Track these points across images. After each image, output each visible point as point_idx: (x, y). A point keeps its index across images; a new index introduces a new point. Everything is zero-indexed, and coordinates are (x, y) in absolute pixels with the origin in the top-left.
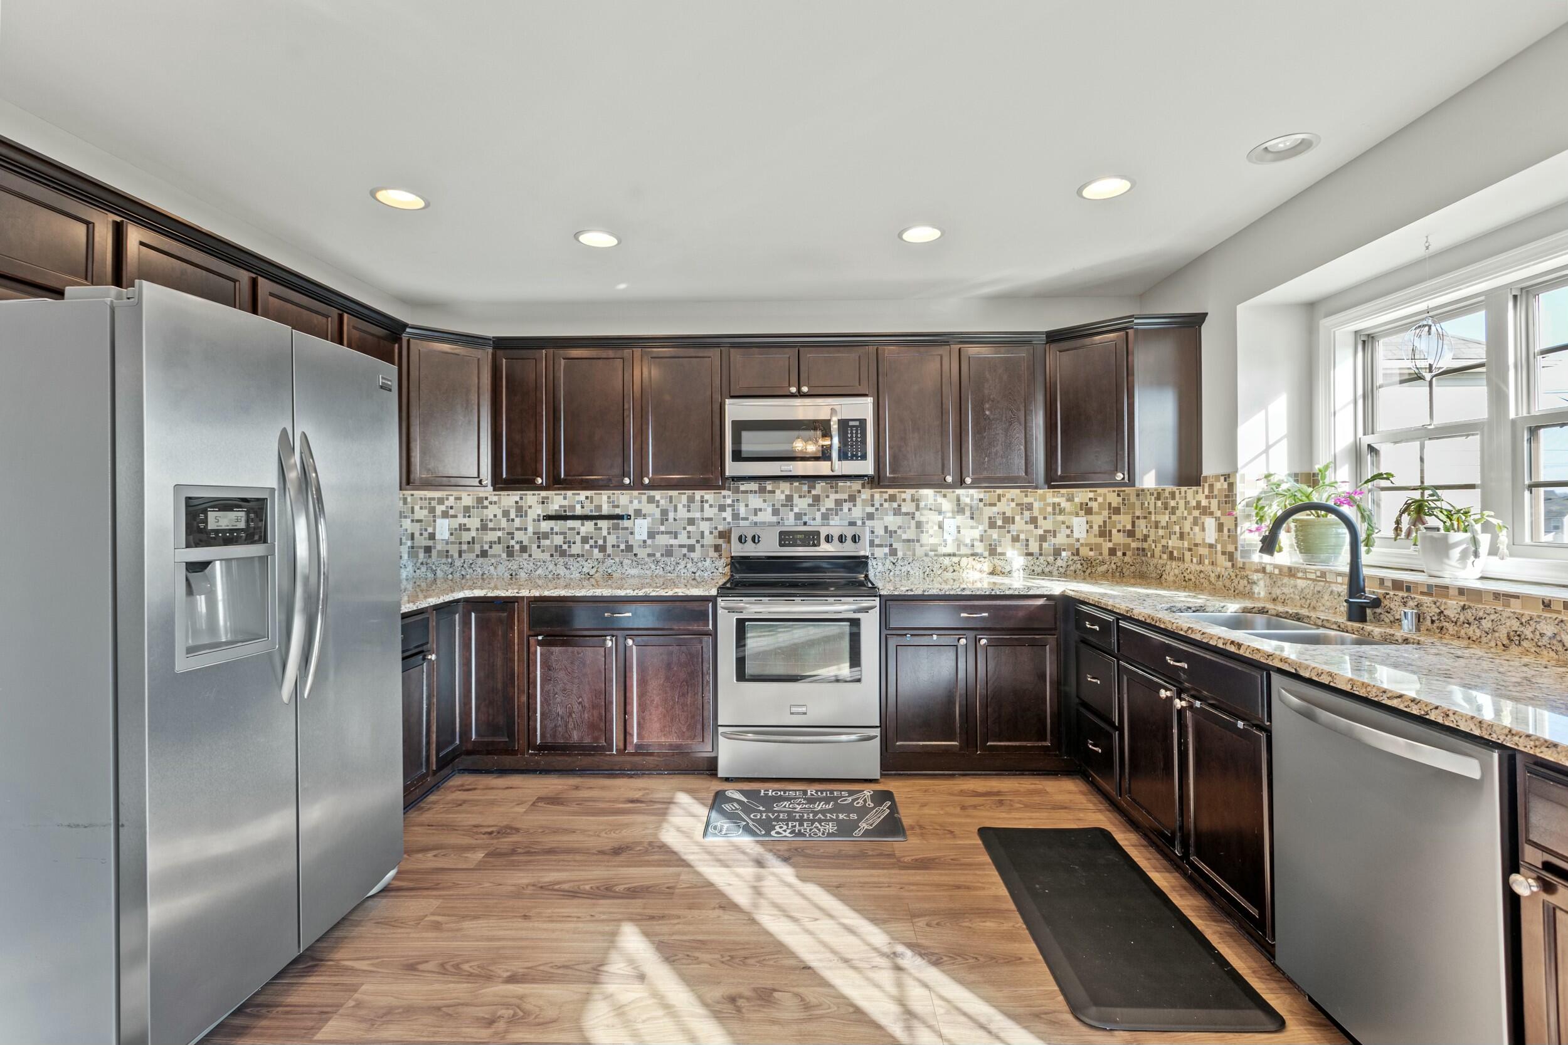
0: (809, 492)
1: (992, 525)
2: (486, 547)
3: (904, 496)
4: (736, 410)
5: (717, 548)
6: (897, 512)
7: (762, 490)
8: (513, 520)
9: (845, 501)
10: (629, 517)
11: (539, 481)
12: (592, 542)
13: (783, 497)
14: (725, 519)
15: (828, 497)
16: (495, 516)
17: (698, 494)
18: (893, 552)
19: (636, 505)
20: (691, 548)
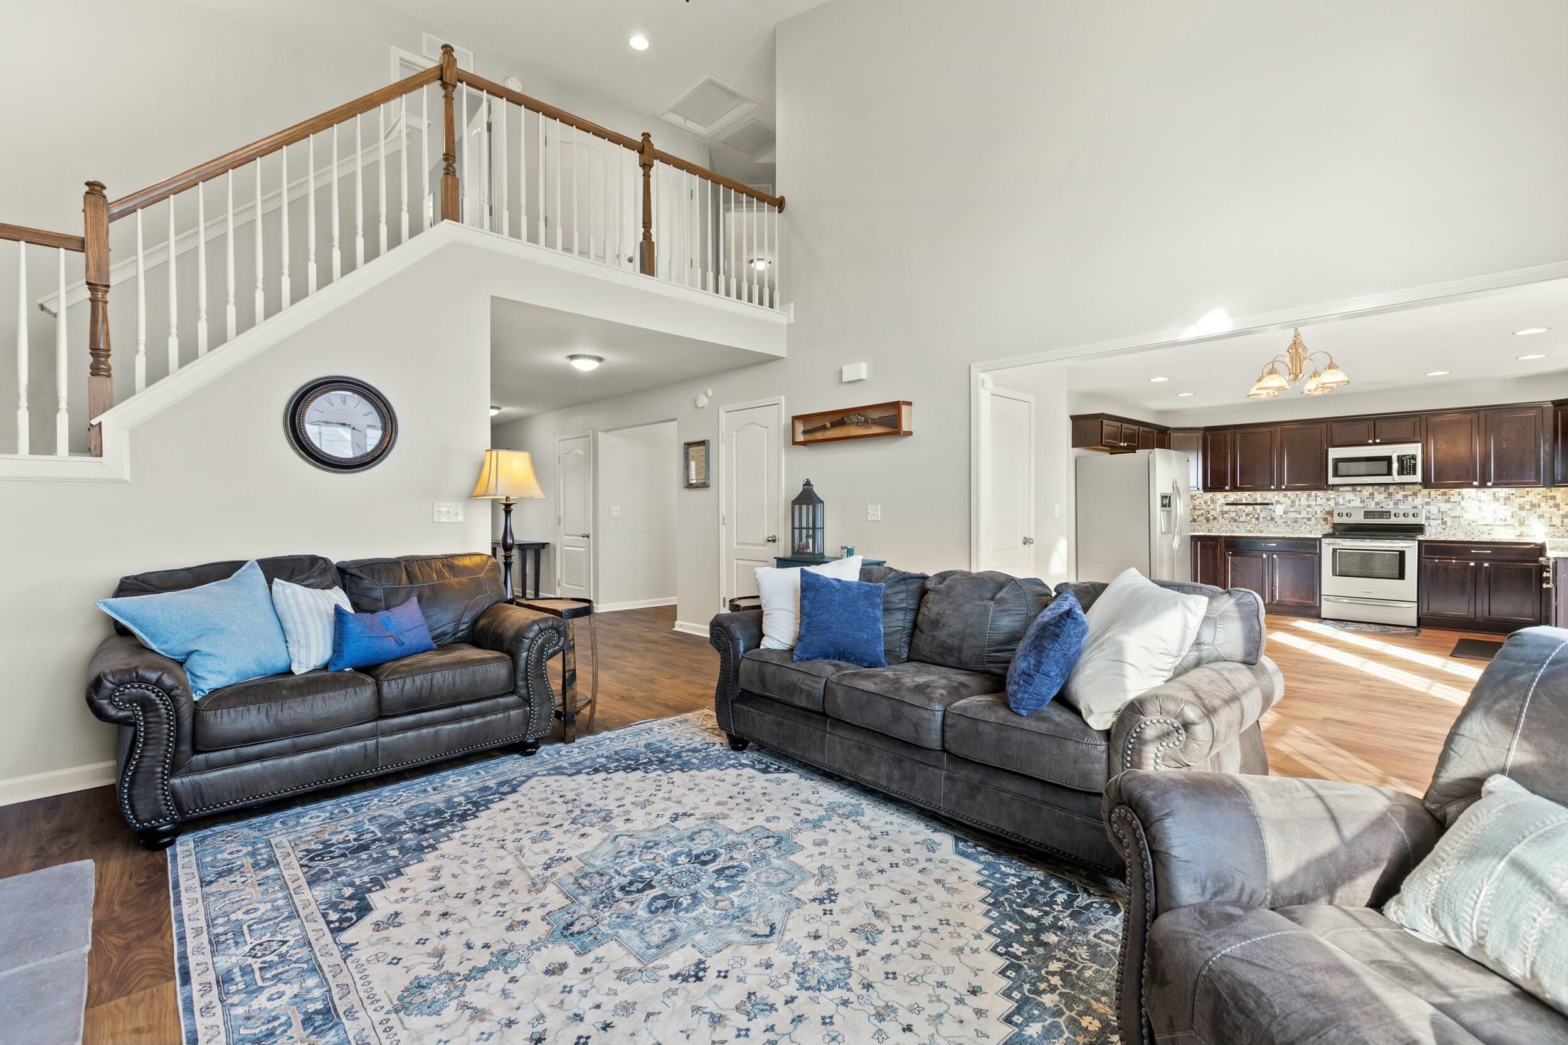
0: (1385, 491)
2: (1196, 517)
4: (1334, 453)
5: (1325, 519)
6: (1448, 501)
7: (1354, 490)
8: (1209, 506)
9: (1411, 496)
10: (1272, 504)
11: (1227, 488)
12: (1251, 516)
13: (1368, 494)
14: (1330, 505)
15: (1397, 493)
16: (1200, 504)
17: (1313, 493)
18: (1444, 523)
19: (1277, 498)
20: (1309, 519)
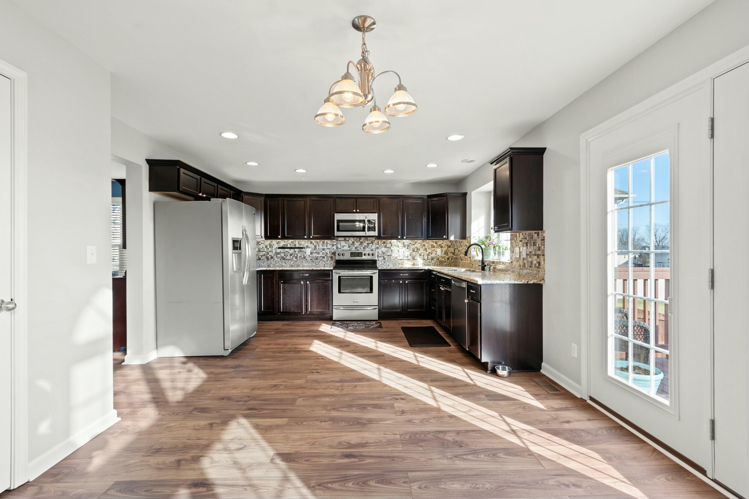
0: (359, 241)
1: (414, 251)
2: (260, 257)
3: (387, 242)
4: (338, 217)
5: (332, 257)
6: (386, 247)
7: (345, 240)
8: (268, 249)
9: (370, 243)
10: (304, 248)
11: (279, 237)
12: (293, 255)
13: (351, 242)
14: (334, 249)
15: (365, 242)
16: (263, 247)
17: (326, 241)
18: (384, 259)
19: (307, 244)
20: (324, 257)
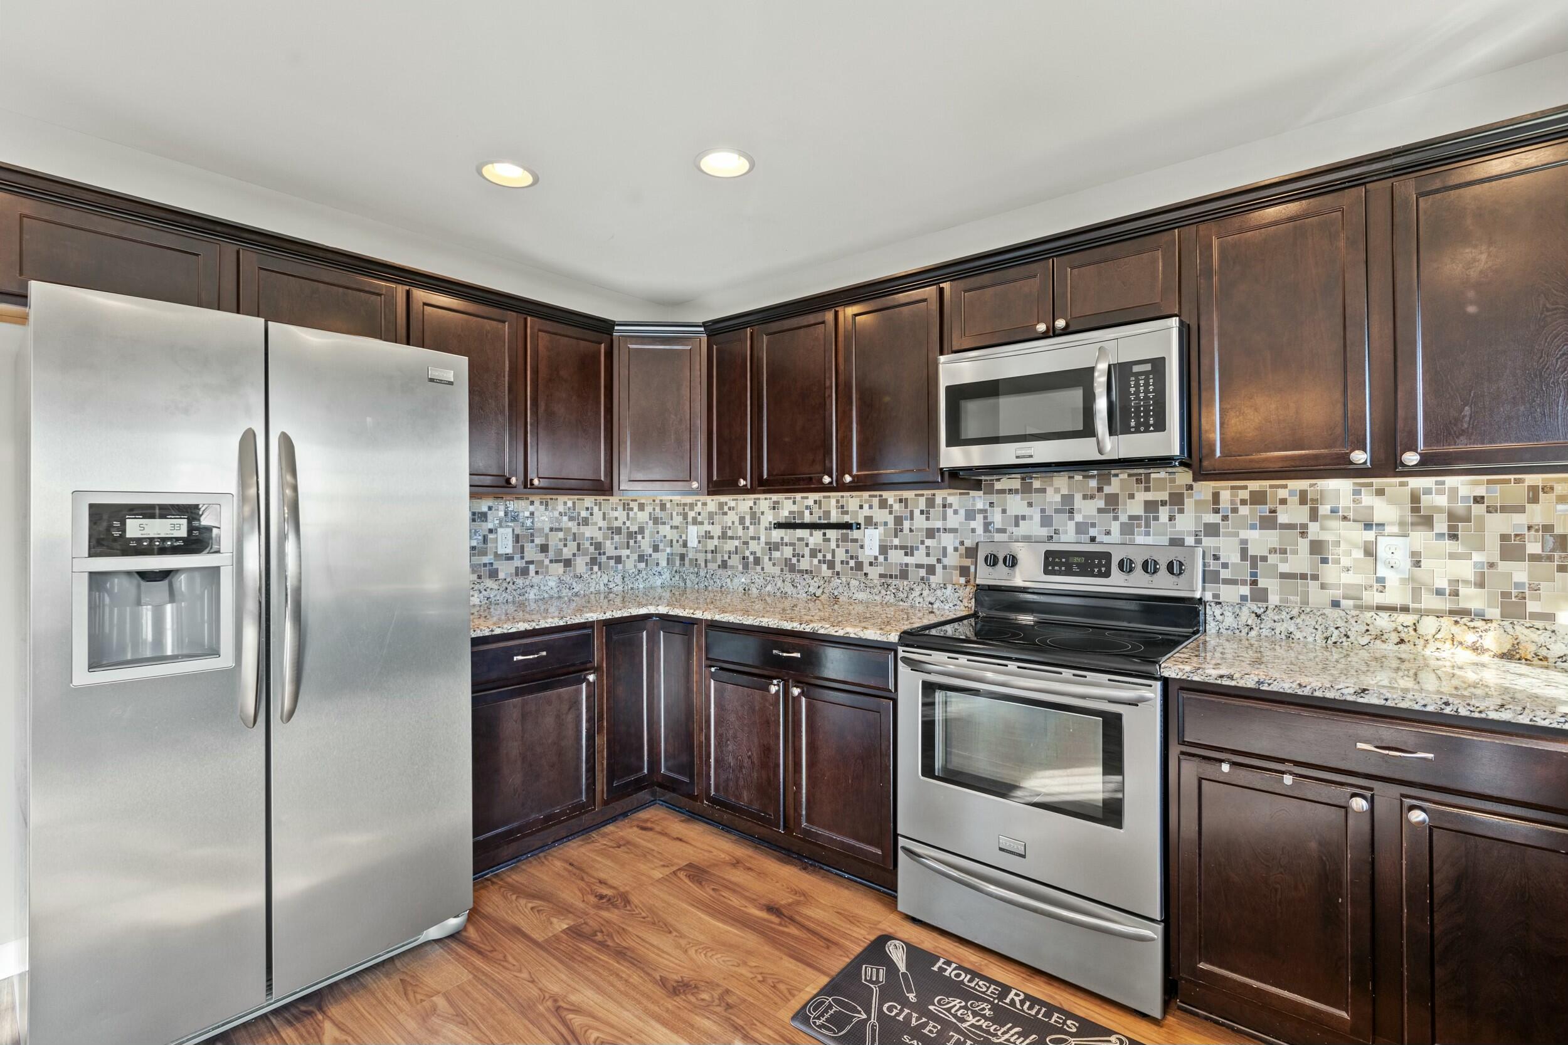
0: (1100, 489)
1: (1511, 548)
2: (726, 557)
3: (1282, 493)
5: (964, 571)
6: (1269, 522)
7: (1026, 489)
8: (748, 528)
9: (1164, 503)
10: (858, 526)
11: (742, 482)
12: (820, 556)
13: (1058, 498)
14: (973, 530)
15: (1132, 496)
16: (733, 523)
17: (940, 495)
18: (1260, 595)
19: (866, 511)
20: (931, 570)
